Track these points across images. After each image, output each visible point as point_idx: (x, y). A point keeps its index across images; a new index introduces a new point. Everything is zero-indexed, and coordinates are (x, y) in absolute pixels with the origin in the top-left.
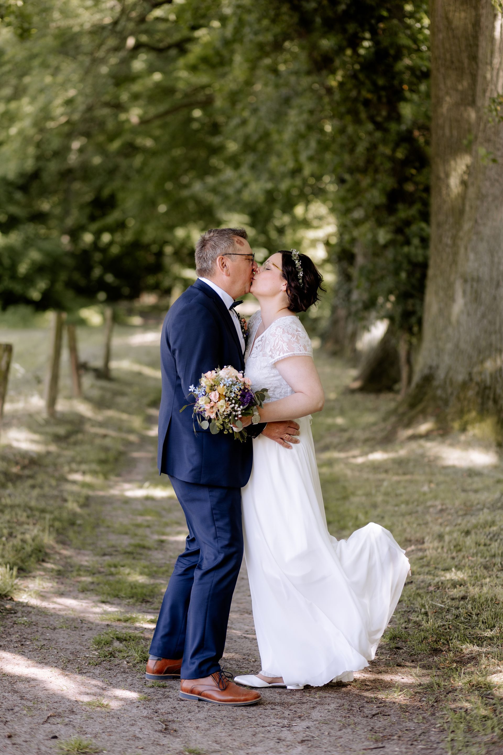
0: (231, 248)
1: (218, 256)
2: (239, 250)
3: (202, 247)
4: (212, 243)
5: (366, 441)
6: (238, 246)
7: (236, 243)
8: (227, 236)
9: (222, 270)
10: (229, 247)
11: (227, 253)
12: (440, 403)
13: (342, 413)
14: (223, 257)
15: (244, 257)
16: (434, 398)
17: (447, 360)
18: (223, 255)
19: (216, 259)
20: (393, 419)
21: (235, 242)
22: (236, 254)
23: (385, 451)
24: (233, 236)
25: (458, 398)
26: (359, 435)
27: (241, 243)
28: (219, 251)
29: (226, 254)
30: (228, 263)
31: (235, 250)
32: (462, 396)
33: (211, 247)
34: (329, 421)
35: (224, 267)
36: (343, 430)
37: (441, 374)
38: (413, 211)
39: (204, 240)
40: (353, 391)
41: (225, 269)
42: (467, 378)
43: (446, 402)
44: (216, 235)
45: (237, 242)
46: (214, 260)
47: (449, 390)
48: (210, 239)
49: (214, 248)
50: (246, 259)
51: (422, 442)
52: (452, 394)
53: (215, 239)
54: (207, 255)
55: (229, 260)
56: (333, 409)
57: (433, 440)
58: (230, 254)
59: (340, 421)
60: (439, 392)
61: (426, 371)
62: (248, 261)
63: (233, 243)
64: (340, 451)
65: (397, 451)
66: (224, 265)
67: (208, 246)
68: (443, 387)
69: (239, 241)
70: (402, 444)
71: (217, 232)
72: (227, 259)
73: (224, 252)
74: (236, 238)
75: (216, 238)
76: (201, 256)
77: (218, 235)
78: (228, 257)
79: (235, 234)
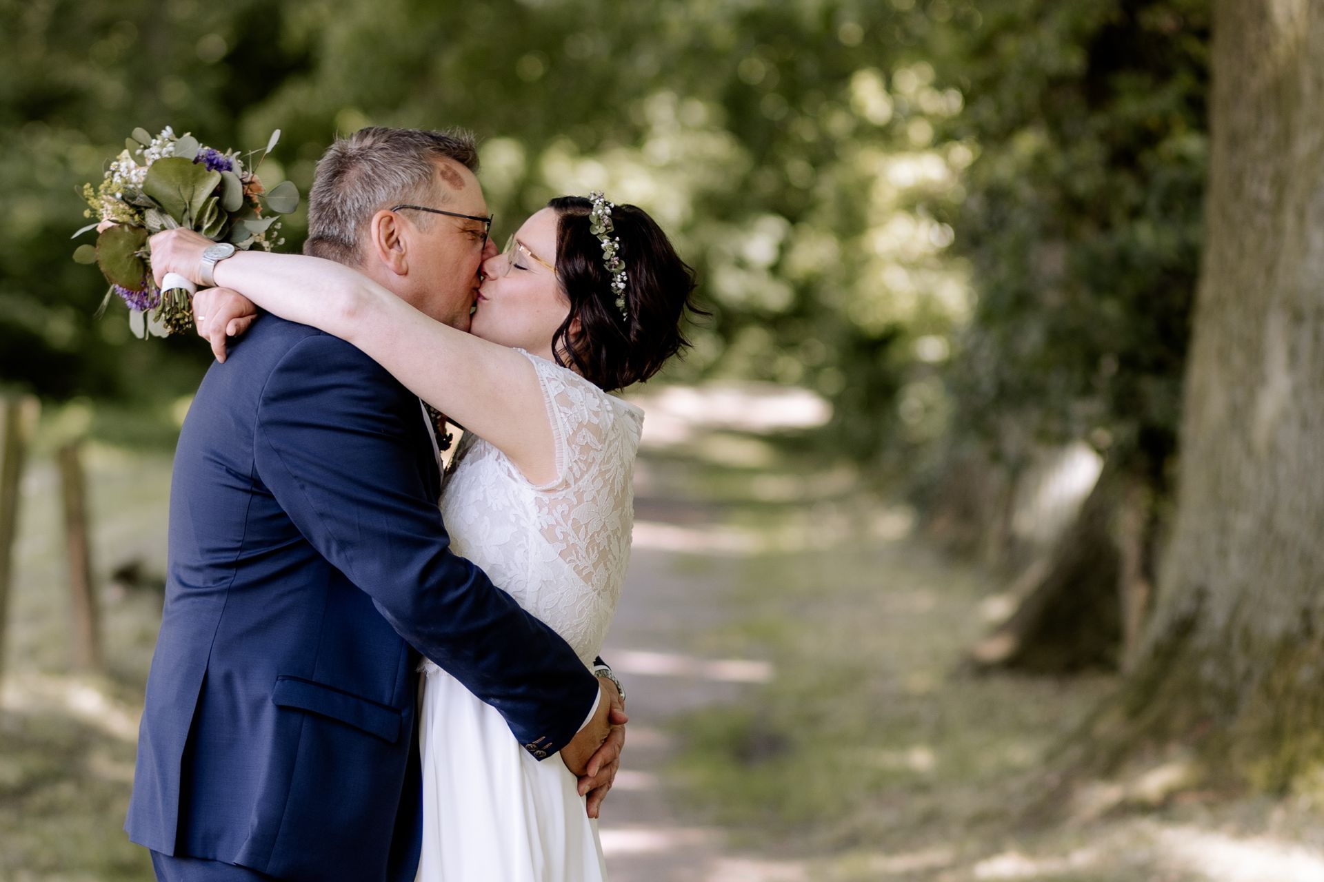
0: (422, 189)
1: (376, 211)
2: (446, 199)
3: (335, 175)
4: (366, 167)
5: (977, 821)
6: (444, 186)
7: (439, 178)
8: (413, 152)
9: (385, 253)
10: (416, 185)
11: (408, 204)
12: (1210, 704)
13: (938, 736)
14: (392, 214)
15: (459, 223)
16: (1193, 689)
17: (1236, 569)
18: (393, 210)
19: (370, 219)
20: (1075, 753)
21: (438, 173)
22: (434, 211)
23: (1030, 851)
24: (433, 156)
25: (1267, 690)
26: (963, 801)
27: (455, 180)
28: (382, 194)
29: (404, 207)
30: (408, 234)
31: (432, 198)
32: (1278, 682)
33: (360, 179)
34: (889, 759)
35: (391, 247)
36: (919, 785)
37: (1217, 615)
38: (1166, 100)
39: (344, 155)
40: (982, 670)
41: (394, 252)
42: (1296, 624)
43: (1230, 702)
44: (381, 145)
45: (443, 174)
46: (364, 220)
47: (1240, 665)
48: (363, 155)
49: (368, 182)
50: (464, 230)
51: (1147, 826)
52: (1248, 675)
53: (376, 156)
54: (344, 202)
55: (411, 225)
56: (911, 723)
57: (1183, 819)
58: (417, 208)
59: (921, 759)
60: (1208, 671)
61: (1186, 605)
62: (469, 236)
63: (428, 177)
64: (891, 850)
65: (1065, 854)
66: (391, 240)
67: (352, 174)
68: (1222, 655)
69: (449, 174)
70: (1088, 831)
71: (385, 138)
72: (404, 222)
73: (397, 199)
74: (442, 163)
75: (381, 153)
76: (326, 200)
77: (386, 145)
78: (410, 216)
79: (441, 150)
